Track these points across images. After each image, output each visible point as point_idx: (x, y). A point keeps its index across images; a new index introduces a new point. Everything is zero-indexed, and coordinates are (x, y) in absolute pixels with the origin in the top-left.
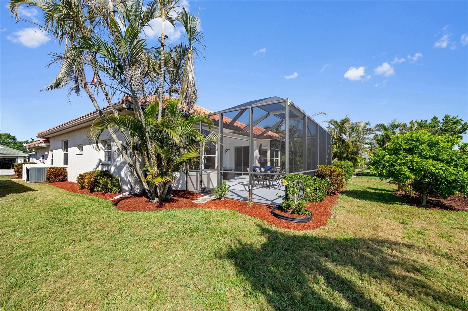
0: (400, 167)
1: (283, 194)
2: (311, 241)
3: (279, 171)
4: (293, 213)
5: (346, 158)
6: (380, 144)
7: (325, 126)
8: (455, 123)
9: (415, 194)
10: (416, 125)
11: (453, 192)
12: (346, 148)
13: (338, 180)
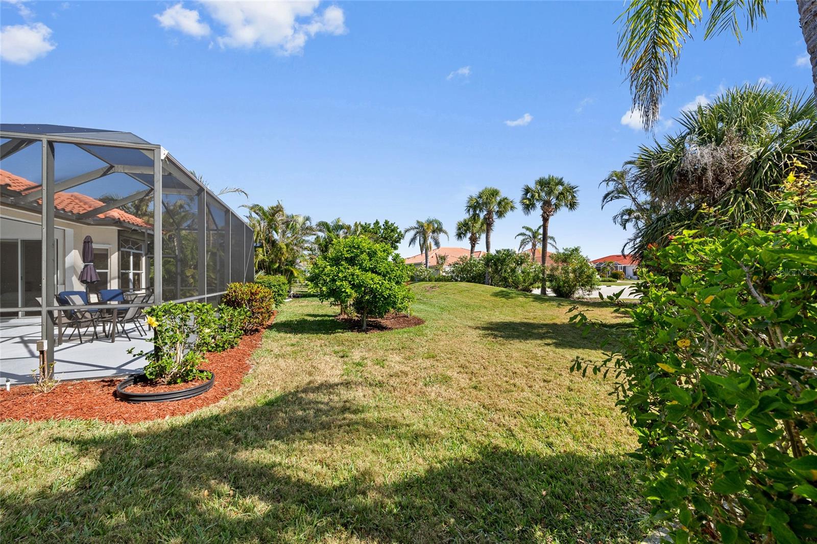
0: (341, 283)
1: (150, 347)
2: (209, 427)
3: (142, 299)
4: (173, 381)
5: (278, 271)
6: (322, 250)
7: (243, 214)
8: (392, 231)
9: (357, 316)
10: (359, 228)
11: (388, 309)
12: (277, 254)
13: (263, 308)
